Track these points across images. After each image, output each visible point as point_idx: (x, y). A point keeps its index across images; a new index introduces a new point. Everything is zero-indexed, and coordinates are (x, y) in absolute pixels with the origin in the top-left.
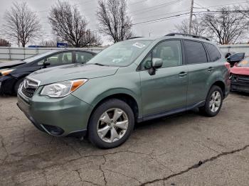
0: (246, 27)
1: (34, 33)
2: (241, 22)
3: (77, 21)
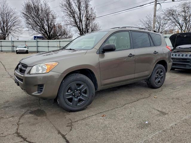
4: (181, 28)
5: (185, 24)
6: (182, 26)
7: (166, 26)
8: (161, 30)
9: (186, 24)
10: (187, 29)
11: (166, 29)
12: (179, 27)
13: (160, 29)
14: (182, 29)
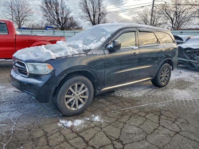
0: (193, 15)
1: (27, 18)
2: (189, 11)
3: (63, 9)
4: (172, 21)
5: (175, 18)
6: (173, 20)
7: (160, 19)
8: (155, 23)
9: (177, 18)
10: (177, 23)
11: (159, 22)
12: (171, 20)
13: (155, 21)
14: (173, 23)
